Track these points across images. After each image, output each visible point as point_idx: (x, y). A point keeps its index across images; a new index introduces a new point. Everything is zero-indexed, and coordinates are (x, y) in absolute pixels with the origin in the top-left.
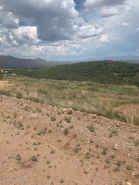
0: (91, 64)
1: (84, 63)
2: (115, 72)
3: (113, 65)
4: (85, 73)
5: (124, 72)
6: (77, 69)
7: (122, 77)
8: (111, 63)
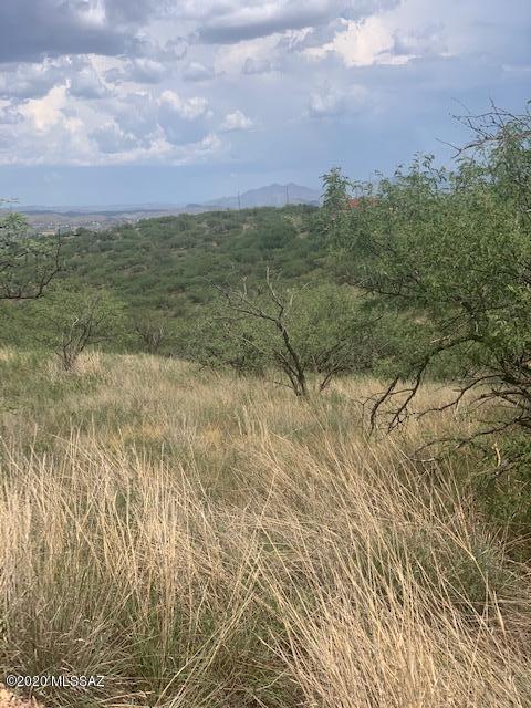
0: (228, 228)
1: (183, 222)
4: (170, 291)
6: (132, 263)
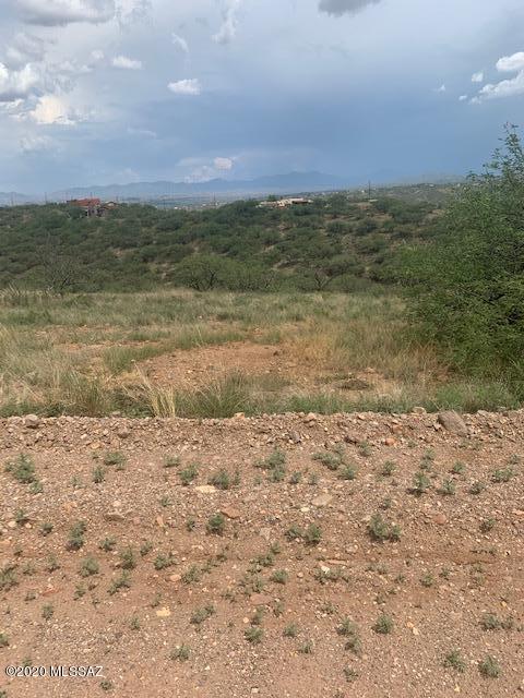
0: (14, 217)
2: (117, 245)
3: (102, 218)
5: (148, 244)
7: (145, 261)
8: (96, 212)
